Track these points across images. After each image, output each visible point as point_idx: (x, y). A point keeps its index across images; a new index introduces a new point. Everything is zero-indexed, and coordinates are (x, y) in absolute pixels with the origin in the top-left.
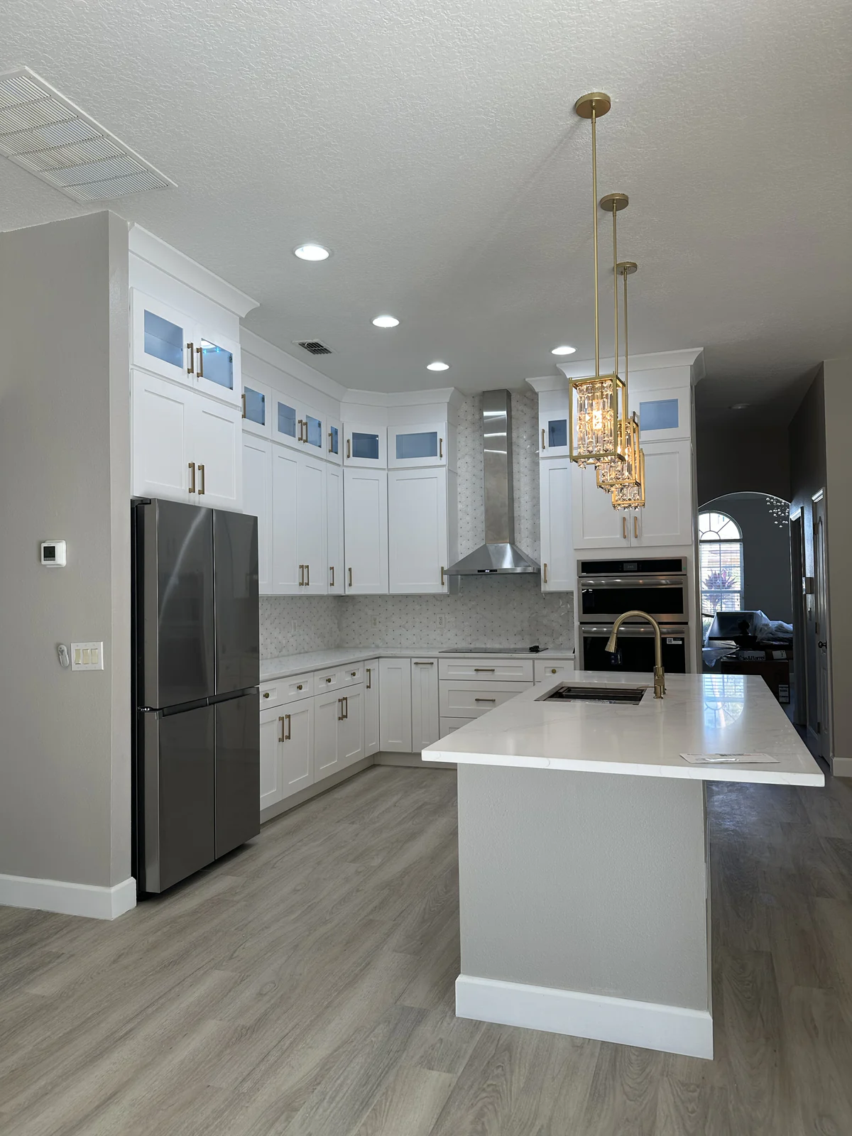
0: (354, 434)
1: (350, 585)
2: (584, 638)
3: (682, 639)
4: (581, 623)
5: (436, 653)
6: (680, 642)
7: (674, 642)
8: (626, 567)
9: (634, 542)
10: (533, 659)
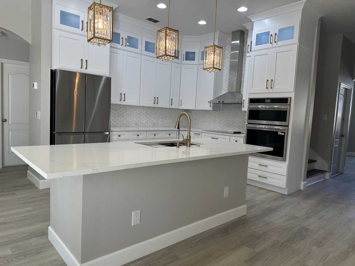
0: (186, 52)
1: (181, 106)
2: (248, 129)
3: (284, 133)
4: (248, 123)
5: (202, 131)
6: (283, 134)
7: (281, 134)
8: (266, 101)
9: (271, 90)
10: (230, 136)
